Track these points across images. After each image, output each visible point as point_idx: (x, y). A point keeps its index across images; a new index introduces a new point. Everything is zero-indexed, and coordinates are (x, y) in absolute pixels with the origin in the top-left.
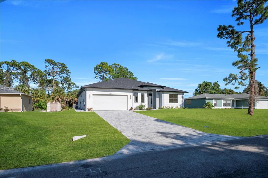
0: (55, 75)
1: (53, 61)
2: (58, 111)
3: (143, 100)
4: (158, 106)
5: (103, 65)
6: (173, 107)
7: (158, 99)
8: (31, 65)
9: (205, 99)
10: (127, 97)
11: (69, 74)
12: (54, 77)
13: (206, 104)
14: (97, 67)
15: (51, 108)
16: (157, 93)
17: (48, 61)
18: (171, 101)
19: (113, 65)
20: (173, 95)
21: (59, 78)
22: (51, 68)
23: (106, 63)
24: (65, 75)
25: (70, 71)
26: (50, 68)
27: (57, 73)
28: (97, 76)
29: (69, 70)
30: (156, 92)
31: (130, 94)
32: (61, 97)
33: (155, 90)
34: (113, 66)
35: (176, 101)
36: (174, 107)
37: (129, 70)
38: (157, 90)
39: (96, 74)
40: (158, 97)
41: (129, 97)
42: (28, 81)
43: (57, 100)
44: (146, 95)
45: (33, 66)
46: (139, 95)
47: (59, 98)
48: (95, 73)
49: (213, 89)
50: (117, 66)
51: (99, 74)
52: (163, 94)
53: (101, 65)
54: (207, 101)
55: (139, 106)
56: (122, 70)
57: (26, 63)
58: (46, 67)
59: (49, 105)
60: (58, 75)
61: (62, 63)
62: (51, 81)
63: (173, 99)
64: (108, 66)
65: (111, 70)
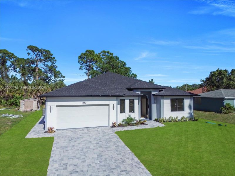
0: (39, 63)
1: (37, 47)
2: (33, 110)
3: (132, 110)
4: (154, 116)
5: (89, 54)
6: (177, 118)
7: (154, 107)
8: (11, 53)
9: (223, 99)
10: (108, 106)
11: (54, 62)
12: (37, 65)
13: (225, 107)
14: (81, 55)
15: (26, 107)
16: (153, 98)
17: (31, 48)
18: (173, 109)
19: (101, 52)
20: (177, 101)
21: (43, 66)
22: (35, 56)
23: (93, 51)
24: (49, 64)
25: (56, 59)
26: (33, 56)
27: (41, 61)
28: (82, 67)
29: (54, 58)
30: (152, 96)
31: (114, 103)
32: (39, 91)
33: (151, 92)
34: (102, 54)
35: (181, 109)
36: (179, 118)
37: (120, 59)
38: (153, 93)
39: (82, 64)
40: (155, 103)
41: (111, 106)
42: (8, 71)
43: (35, 95)
44: (137, 103)
45: (13, 55)
46: (127, 102)
47: (38, 93)
48: (79, 63)
49: (230, 78)
50: (107, 53)
51: (85, 64)
52: (161, 100)
53: (86, 53)
54: (226, 102)
55: (126, 118)
56: (111, 60)
57: (4, 51)
58: (29, 54)
59: (22, 103)
60: (42, 63)
61: (46, 50)
62: (34, 70)
63: (177, 105)
64: (95, 54)
65: (98, 59)
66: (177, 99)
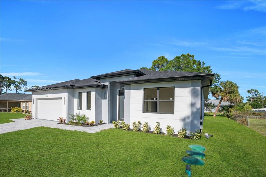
66: (158, 89)
